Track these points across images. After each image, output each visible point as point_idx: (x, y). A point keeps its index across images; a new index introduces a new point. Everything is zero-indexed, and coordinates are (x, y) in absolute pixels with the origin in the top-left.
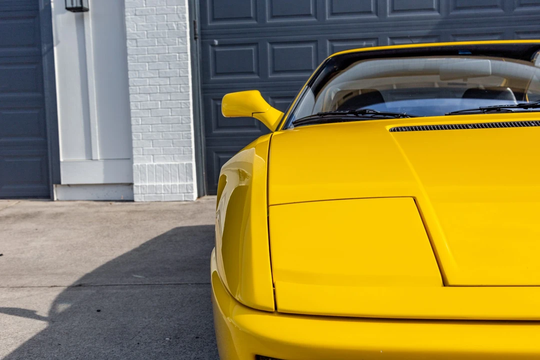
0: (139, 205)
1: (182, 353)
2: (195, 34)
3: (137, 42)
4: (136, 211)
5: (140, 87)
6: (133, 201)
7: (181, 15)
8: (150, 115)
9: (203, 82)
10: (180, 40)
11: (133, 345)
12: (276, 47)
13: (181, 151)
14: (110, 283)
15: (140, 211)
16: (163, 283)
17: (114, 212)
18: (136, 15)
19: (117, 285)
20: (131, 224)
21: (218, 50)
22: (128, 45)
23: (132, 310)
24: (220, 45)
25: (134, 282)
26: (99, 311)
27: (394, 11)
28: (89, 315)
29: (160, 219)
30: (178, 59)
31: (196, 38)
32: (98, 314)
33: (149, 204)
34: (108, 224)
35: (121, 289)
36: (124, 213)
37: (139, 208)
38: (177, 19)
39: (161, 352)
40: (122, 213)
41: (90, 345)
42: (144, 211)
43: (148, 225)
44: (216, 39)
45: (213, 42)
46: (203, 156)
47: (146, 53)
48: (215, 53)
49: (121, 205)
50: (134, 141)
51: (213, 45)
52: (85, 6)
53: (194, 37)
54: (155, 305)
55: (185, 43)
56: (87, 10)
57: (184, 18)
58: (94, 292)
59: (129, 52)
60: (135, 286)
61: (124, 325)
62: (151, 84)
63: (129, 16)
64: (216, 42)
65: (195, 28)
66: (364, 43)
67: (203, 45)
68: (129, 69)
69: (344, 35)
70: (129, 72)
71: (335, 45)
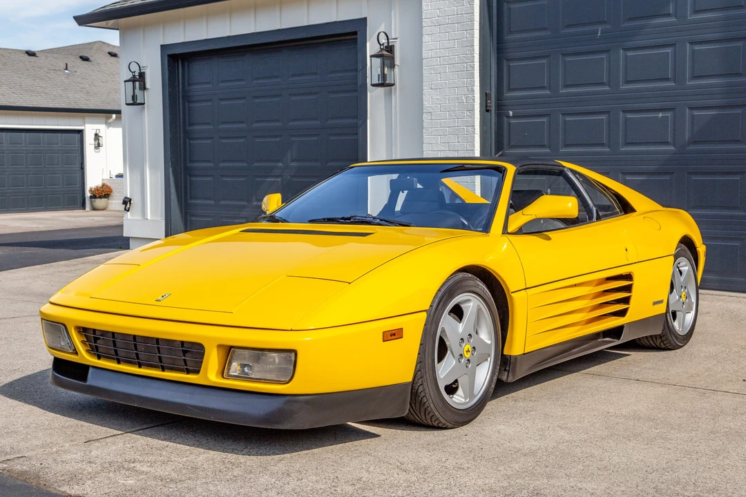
2: (486, 107)
3: (431, 115)
10: (468, 113)
18: (431, 89)
21: (512, 121)
22: (424, 119)
24: (514, 117)
27: (693, 77)
30: (465, 133)
31: (488, 110)
38: (466, 92)
44: (510, 110)
45: (509, 113)
47: (439, 126)
48: (510, 124)
51: (508, 117)
53: (485, 109)
55: (473, 116)
56: (394, 84)
57: (474, 91)
59: (425, 125)
63: (426, 90)
64: (511, 113)
65: (487, 100)
66: (661, 115)
67: (499, 116)
68: (424, 142)
69: (638, 106)
70: (424, 145)
71: (629, 116)
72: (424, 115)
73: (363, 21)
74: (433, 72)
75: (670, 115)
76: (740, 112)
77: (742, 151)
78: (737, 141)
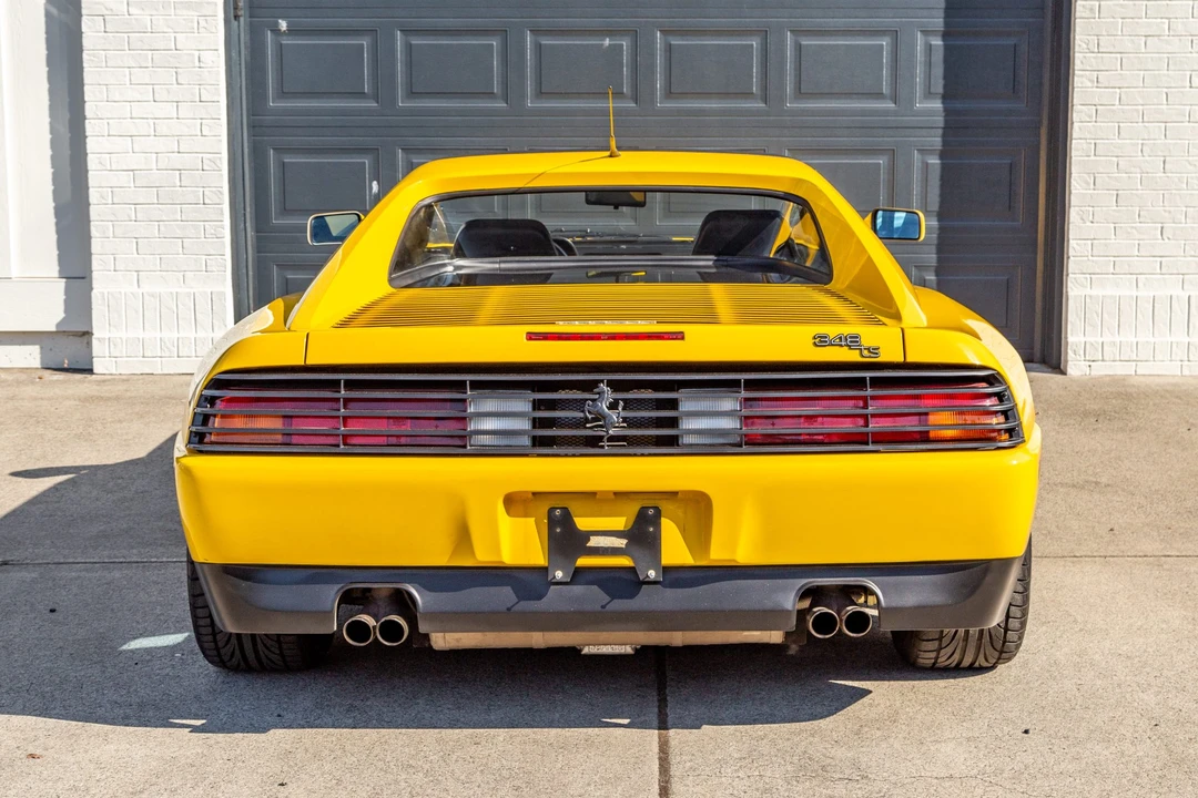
0: (104, 381)
1: (202, 676)
2: (236, 8)
3: (105, 22)
4: (100, 398)
5: (110, 121)
6: (90, 371)
8: (132, 185)
9: (252, 112)
11: (121, 665)
12: (415, 41)
13: (201, 264)
14: (62, 561)
15: (109, 399)
16: (164, 560)
17: (49, 399)
19: (78, 563)
20: (91, 430)
21: (286, 41)
22: (84, 29)
23: (112, 610)
24: (291, 32)
25: (109, 557)
26: (52, 611)
28: (35, 618)
29: (154, 419)
30: (197, 64)
31: (236, 17)
32: (53, 616)
33: (127, 379)
34: (40, 430)
35: (86, 570)
36: (73, 402)
37: (105, 390)
39: (168, 675)
40: (68, 403)
41: (49, 665)
42: (117, 398)
43: (127, 434)
44: (283, 18)
45: (277, 24)
46: (251, 273)
47: (127, 48)
48: (280, 48)
49: (64, 382)
50: (93, 240)
51: (276, 31)
53: (233, 15)
54: (154, 599)
55: (212, 28)
58: (33, 575)
60: (112, 565)
61: (101, 633)
62: (134, 116)
64: (283, 25)
66: (607, 42)
67: (255, 31)
68: (86, 81)
69: (562, 22)
70: (86, 88)
71: (545, 41)
72: (84, 18)
75: (625, 43)
76: (755, 43)
77: (758, 112)
78: (748, 95)
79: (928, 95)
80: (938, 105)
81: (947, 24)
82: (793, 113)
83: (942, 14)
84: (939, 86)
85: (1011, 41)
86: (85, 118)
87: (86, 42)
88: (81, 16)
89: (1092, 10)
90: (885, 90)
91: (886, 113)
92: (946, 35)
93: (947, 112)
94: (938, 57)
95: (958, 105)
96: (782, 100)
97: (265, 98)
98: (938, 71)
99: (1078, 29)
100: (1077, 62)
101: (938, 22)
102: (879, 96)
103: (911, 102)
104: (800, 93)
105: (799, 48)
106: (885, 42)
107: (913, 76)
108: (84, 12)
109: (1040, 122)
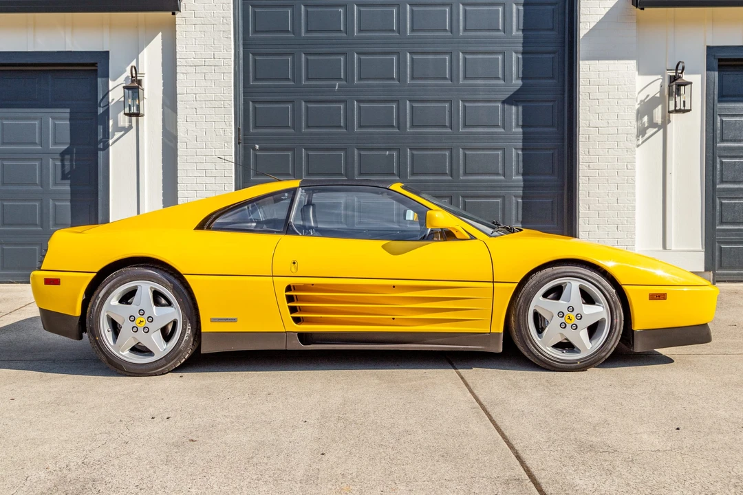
2: (239, 140)
3: (187, 145)
5: (188, 185)
7: (227, 123)
9: (244, 182)
10: (225, 145)
12: (311, 153)
18: (187, 121)
21: (258, 153)
22: (178, 148)
24: (260, 149)
27: (412, 126)
31: (239, 143)
38: (225, 126)
44: (257, 144)
45: (255, 146)
47: (195, 155)
48: (256, 156)
51: (254, 149)
52: (141, 112)
53: (238, 142)
55: (229, 147)
56: (143, 115)
57: (230, 125)
62: (197, 182)
63: (180, 122)
64: (257, 147)
65: (239, 134)
66: (388, 153)
67: (246, 149)
68: (178, 168)
69: (370, 145)
70: (178, 171)
71: (363, 153)
72: (179, 144)
73: (106, 54)
74: (188, 107)
75: (395, 153)
76: (447, 153)
77: (449, 181)
78: (445, 174)
79: (518, 174)
80: (521, 178)
81: (523, 145)
82: (463, 181)
83: (521, 141)
84: (521, 171)
85: (551, 152)
86: (177, 183)
87: (179, 153)
88: (177, 142)
89: (586, 138)
90: (500, 172)
91: (501, 181)
92: (523, 149)
93: (524, 181)
94: (521, 158)
95: (530, 178)
96: (459, 176)
97: (249, 176)
98: (521, 164)
99: (580, 146)
100: (580, 159)
101: (520, 144)
102: (498, 174)
103: (511, 176)
104: (465, 173)
105: (465, 155)
106: (500, 153)
107: (512, 166)
108: (179, 141)
109: (564, 184)
